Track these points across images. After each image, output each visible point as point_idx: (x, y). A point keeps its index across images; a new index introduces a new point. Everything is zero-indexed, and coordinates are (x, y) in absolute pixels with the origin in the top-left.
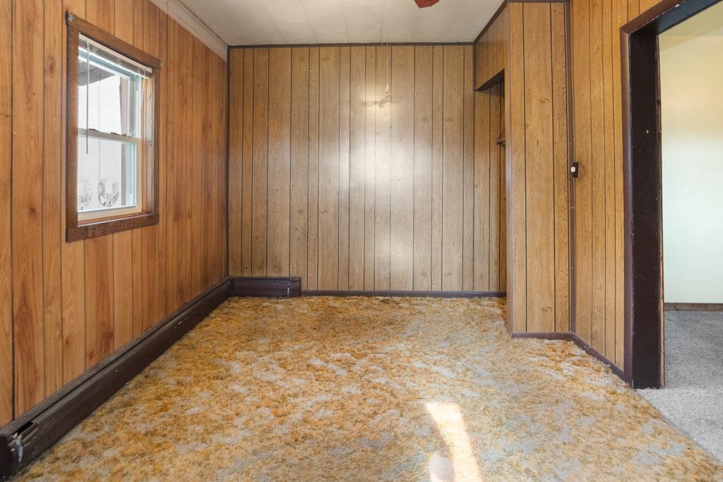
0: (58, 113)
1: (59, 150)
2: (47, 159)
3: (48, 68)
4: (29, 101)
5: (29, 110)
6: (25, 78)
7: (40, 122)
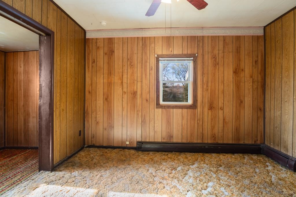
0: (154, 79)
1: (154, 87)
2: (150, 90)
3: (150, 69)
4: (146, 77)
5: (146, 79)
6: (145, 73)
7: (149, 82)
